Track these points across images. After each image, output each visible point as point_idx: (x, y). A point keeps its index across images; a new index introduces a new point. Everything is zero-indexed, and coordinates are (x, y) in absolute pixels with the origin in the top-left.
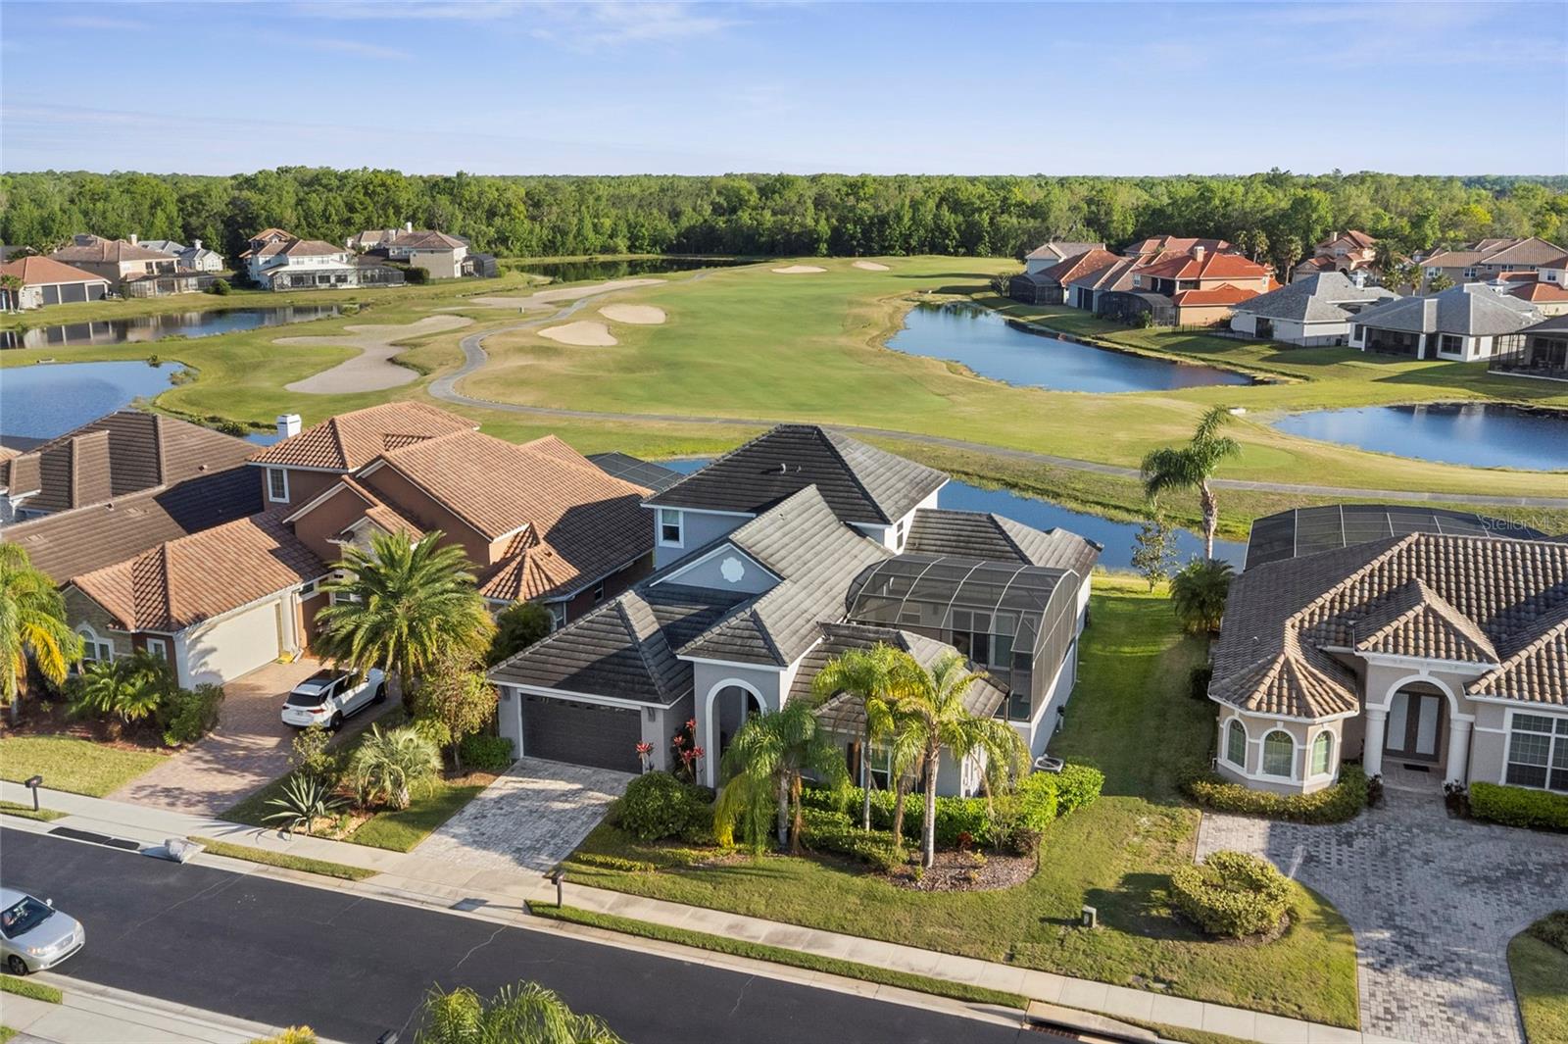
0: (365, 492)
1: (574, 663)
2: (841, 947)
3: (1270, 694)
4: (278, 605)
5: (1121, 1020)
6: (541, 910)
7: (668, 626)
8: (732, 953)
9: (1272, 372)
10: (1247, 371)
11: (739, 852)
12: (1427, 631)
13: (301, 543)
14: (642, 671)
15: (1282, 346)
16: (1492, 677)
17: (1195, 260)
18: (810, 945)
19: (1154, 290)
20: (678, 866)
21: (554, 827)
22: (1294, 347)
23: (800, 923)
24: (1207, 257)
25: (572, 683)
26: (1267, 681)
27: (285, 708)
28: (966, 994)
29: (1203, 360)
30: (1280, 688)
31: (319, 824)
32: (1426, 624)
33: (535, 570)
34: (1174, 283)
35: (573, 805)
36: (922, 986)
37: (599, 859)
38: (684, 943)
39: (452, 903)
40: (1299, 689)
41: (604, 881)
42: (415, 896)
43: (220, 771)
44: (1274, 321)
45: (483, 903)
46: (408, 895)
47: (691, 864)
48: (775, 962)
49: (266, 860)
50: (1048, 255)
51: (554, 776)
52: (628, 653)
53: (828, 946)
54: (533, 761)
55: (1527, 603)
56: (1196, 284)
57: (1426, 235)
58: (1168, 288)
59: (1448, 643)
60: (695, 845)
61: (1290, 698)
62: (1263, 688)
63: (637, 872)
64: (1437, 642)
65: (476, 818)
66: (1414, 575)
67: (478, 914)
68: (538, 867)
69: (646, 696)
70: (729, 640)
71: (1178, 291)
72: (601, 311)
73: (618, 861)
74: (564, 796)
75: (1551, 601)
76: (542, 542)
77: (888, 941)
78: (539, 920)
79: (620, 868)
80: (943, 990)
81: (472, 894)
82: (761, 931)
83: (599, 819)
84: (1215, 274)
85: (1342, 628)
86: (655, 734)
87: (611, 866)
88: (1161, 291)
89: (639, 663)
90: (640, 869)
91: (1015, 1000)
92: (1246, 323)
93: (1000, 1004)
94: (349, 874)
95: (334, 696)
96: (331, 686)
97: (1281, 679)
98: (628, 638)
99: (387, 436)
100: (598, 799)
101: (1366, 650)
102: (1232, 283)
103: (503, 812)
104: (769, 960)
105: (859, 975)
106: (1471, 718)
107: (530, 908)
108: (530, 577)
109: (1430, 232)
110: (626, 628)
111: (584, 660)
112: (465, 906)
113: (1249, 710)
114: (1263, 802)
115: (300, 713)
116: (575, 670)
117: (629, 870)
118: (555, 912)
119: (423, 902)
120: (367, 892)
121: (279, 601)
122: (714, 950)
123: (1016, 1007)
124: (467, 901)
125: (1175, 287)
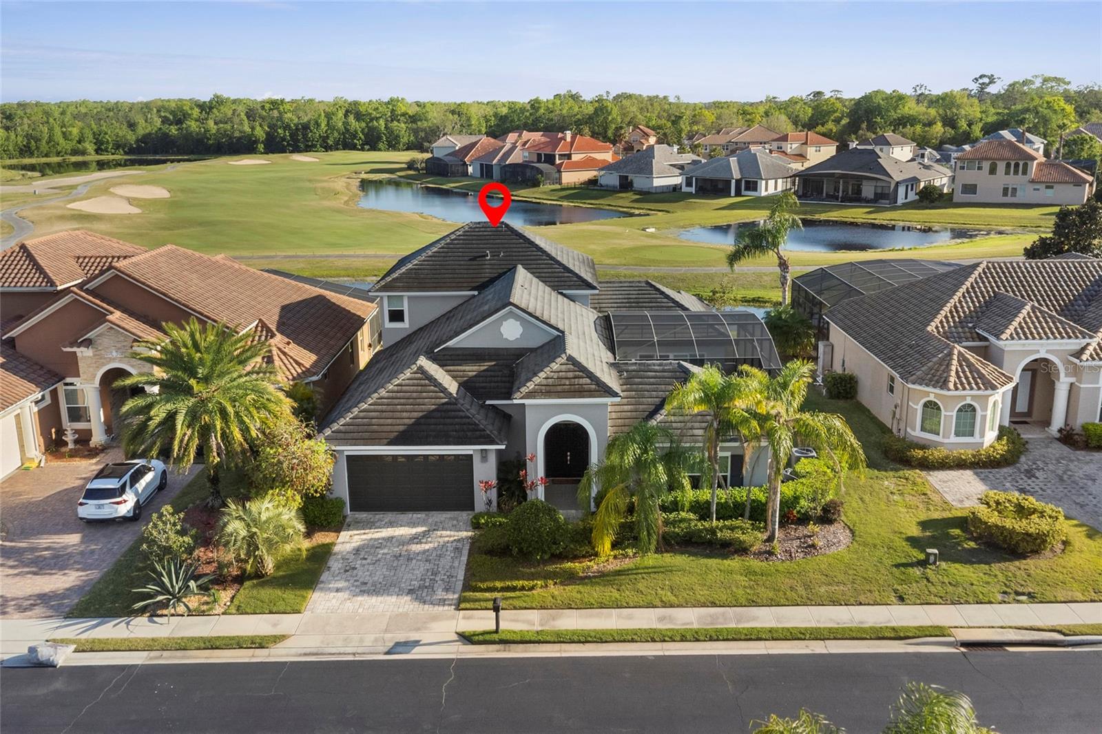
0: (98, 302)
1: (398, 421)
2: (765, 617)
3: (959, 377)
4: (18, 416)
5: (1026, 629)
6: (481, 638)
7: (466, 382)
8: (682, 641)
9: (642, 209)
10: (625, 210)
11: (615, 557)
12: (1040, 322)
13: (23, 356)
14: (467, 420)
15: (640, 193)
16: (1091, 348)
17: (565, 140)
18: (739, 621)
19: (539, 161)
20: (571, 578)
21: (428, 566)
22: (648, 193)
23: (714, 605)
24: (573, 138)
25: (403, 438)
26: (954, 368)
27: (81, 504)
28: (898, 635)
29: (591, 204)
30: (964, 372)
31: (193, 602)
32: (1037, 318)
33: (283, 357)
34: (554, 156)
35: (431, 545)
36: (859, 635)
37: (498, 584)
38: (633, 641)
39: (386, 650)
40: (978, 372)
41: (517, 603)
42: (342, 650)
43: (35, 573)
44: (631, 176)
45: (416, 643)
46: (334, 651)
47: (581, 574)
48: (724, 640)
49: (149, 645)
50: (447, 144)
51: (391, 524)
52: (445, 407)
53: (755, 619)
54: (363, 515)
55: (1076, 300)
56: (569, 156)
57: (682, 129)
58: (550, 159)
59: (1057, 328)
60: (575, 558)
61: (974, 378)
62: (953, 373)
63: (539, 590)
64: (1050, 329)
65: (346, 571)
66: (997, 290)
67: (417, 654)
68: (442, 602)
69: (482, 440)
70: (557, 382)
71: (558, 162)
72: (111, 190)
73: (520, 583)
74: (415, 539)
75: (1091, 298)
76: (276, 333)
77: (798, 605)
78: (482, 648)
79: (523, 588)
80: (878, 634)
81: (401, 637)
82: (688, 618)
83: (465, 552)
84: (581, 149)
85: (967, 329)
86: (485, 472)
87: (514, 589)
88: (545, 162)
89: (461, 413)
90: (542, 587)
91: (938, 631)
92: (612, 180)
93: (931, 636)
94: (259, 643)
95: (131, 487)
96: (127, 477)
97: (961, 366)
98: (442, 394)
99: (79, 258)
100: (450, 536)
101: (1007, 339)
102: (591, 155)
103: (368, 561)
104: (718, 640)
105: (803, 637)
106: (1073, 380)
107: (467, 638)
108: (281, 363)
109: (683, 127)
110: (435, 386)
111: (407, 418)
112: (400, 649)
113: (949, 390)
114: (964, 457)
115: (100, 507)
116: (402, 428)
117: (532, 588)
118: (496, 637)
119: (354, 654)
120: (287, 656)
121: (19, 411)
122: (664, 641)
123: (944, 636)
124: (397, 644)
125: (555, 159)
